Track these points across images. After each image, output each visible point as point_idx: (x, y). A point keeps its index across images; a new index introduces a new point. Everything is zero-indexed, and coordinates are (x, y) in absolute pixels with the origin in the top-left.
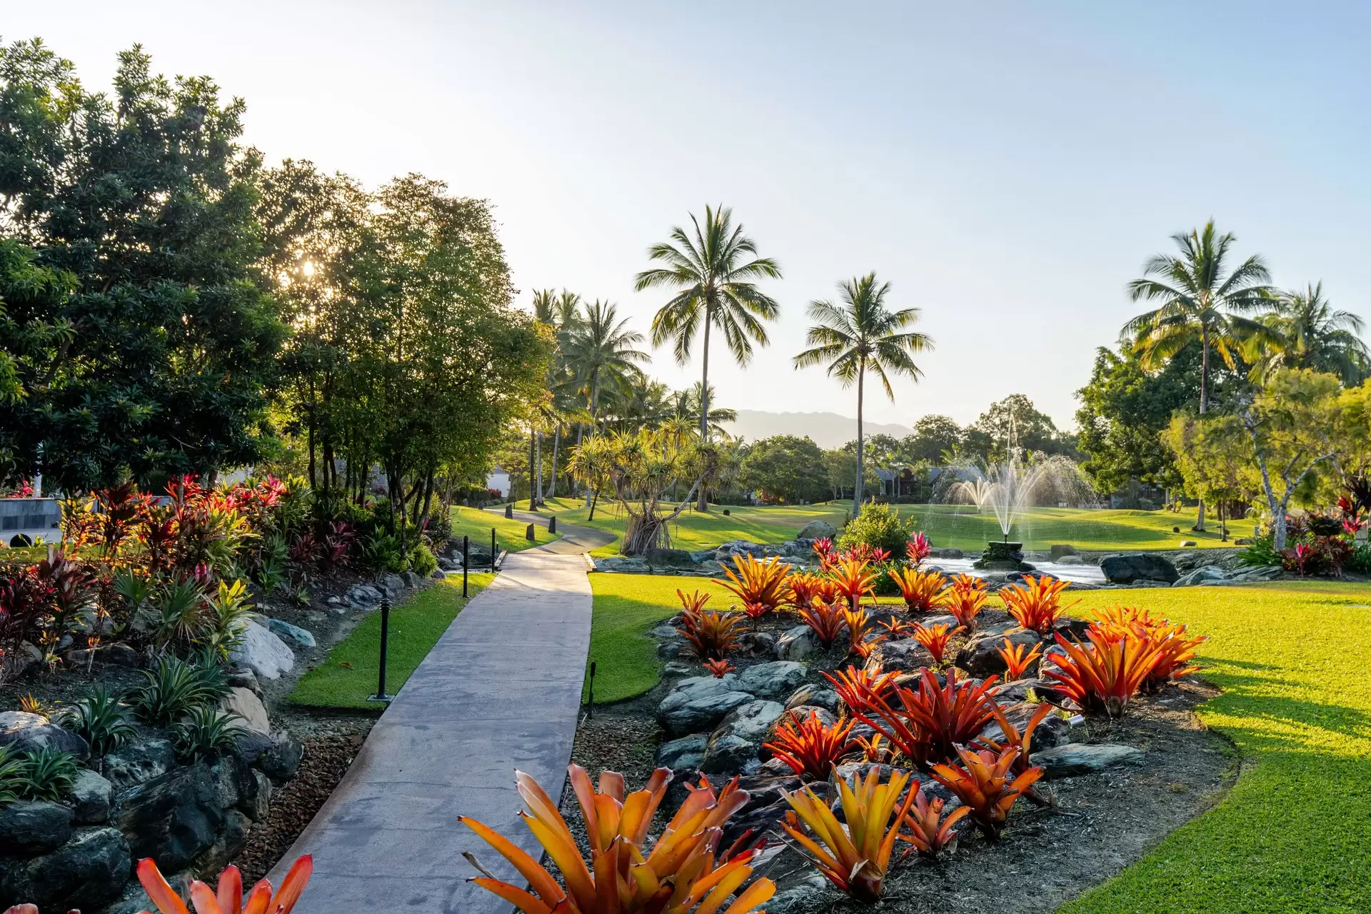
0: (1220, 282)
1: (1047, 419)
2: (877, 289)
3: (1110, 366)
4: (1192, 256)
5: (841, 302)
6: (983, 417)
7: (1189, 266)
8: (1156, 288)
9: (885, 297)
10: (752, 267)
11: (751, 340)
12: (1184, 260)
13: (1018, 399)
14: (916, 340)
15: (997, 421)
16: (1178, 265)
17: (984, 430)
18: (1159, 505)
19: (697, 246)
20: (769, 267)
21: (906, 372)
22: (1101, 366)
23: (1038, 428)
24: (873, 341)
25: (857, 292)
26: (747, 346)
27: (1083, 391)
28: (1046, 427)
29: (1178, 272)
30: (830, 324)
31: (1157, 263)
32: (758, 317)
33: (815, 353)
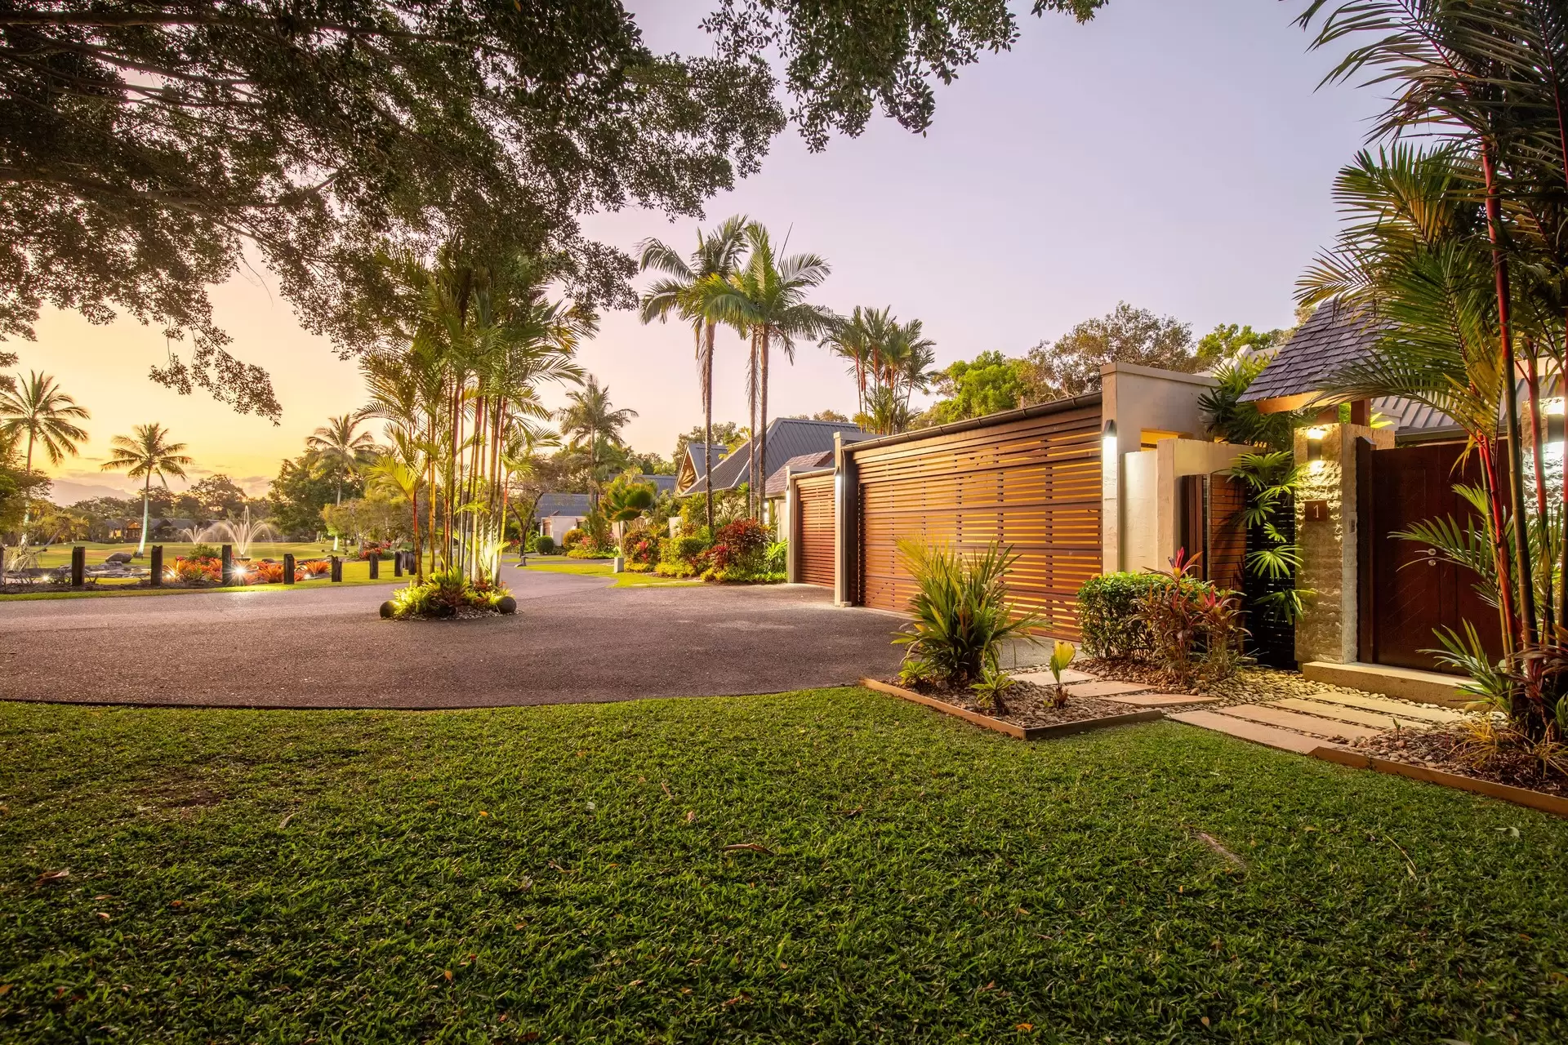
0: (350, 442)
1: (240, 490)
2: (159, 432)
3: (290, 469)
4: (338, 429)
5: (135, 437)
6: (193, 487)
7: (336, 433)
8: (319, 441)
9: (164, 436)
10: (68, 411)
11: (64, 451)
12: (334, 429)
13: (220, 477)
14: (184, 460)
15: (204, 490)
16: (331, 432)
17: (193, 496)
18: (313, 540)
19: (24, 396)
20: (81, 412)
21: (178, 477)
22: (284, 469)
23: (233, 496)
24: (157, 459)
25: (147, 433)
26: (60, 455)
27: (274, 482)
28: (239, 495)
29: (332, 435)
30: (128, 448)
31: (321, 430)
32: (70, 439)
33: (116, 463)
